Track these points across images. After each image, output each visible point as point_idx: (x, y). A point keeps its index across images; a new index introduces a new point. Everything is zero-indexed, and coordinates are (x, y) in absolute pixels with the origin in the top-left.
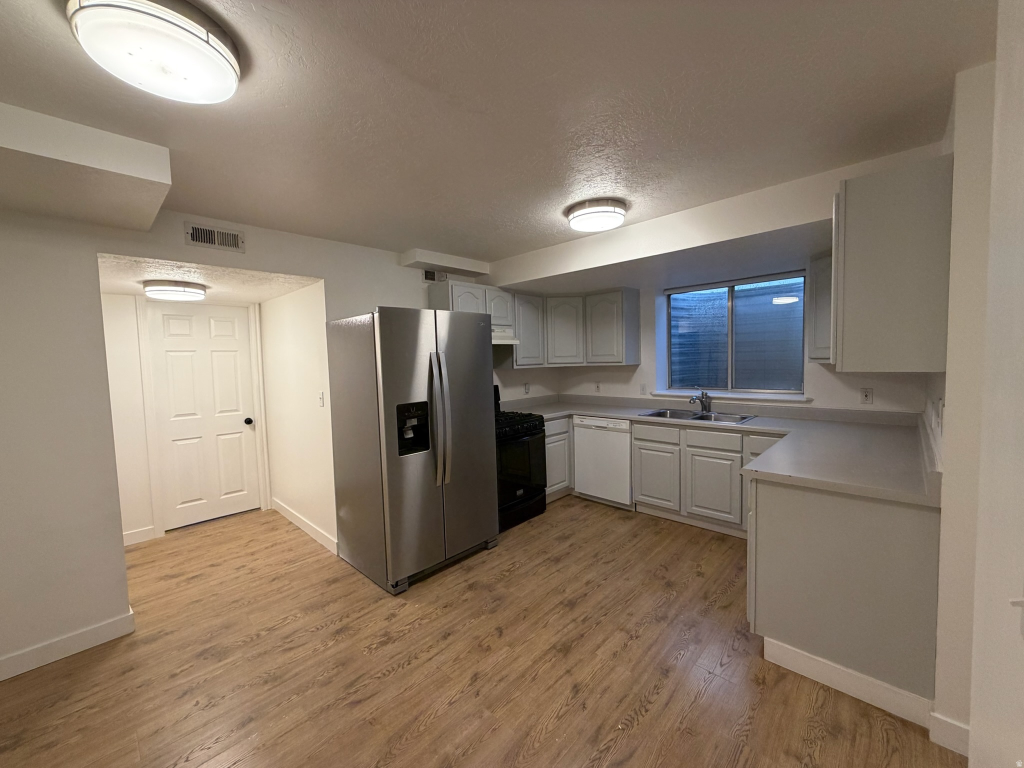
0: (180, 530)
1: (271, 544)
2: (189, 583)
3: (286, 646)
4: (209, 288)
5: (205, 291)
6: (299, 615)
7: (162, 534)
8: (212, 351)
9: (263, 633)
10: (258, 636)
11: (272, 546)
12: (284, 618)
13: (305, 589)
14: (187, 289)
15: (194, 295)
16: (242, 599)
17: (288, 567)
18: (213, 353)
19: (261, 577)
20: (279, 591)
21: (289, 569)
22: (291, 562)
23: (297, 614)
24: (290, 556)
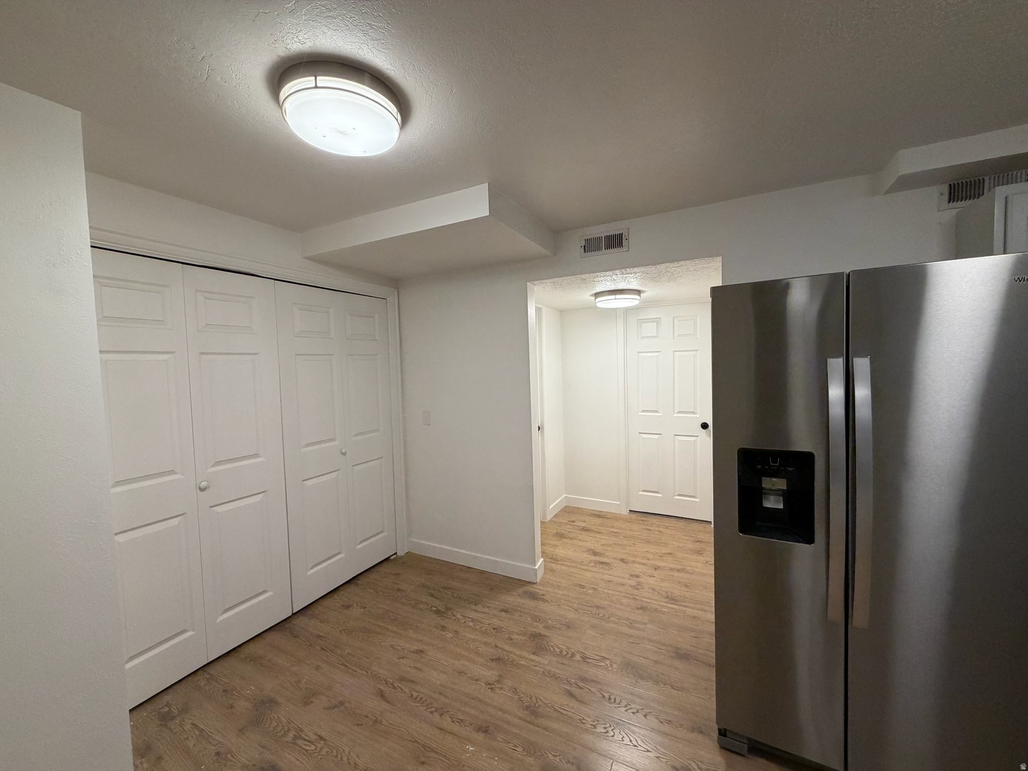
0: (640, 514)
1: (679, 567)
2: (595, 566)
3: (573, 689)
4: (644, 292)
5: (640, 296)
6: (615, 666)
7: (625, 512)
8: (675, 351)
9: (578, 657)
10: (573, 655)
11: (678, 570)
12: (604, 657)
13: (650, 640)
14: (618, 296)
15: (628, 301)
16: (603, 608)
17: (664, 604)
18: (676, 353)
19: (635, 597)
20: (631, 624)
21: (663, 606)
22: (672, 599)
23: (615, 663)
24: (678, 591)
